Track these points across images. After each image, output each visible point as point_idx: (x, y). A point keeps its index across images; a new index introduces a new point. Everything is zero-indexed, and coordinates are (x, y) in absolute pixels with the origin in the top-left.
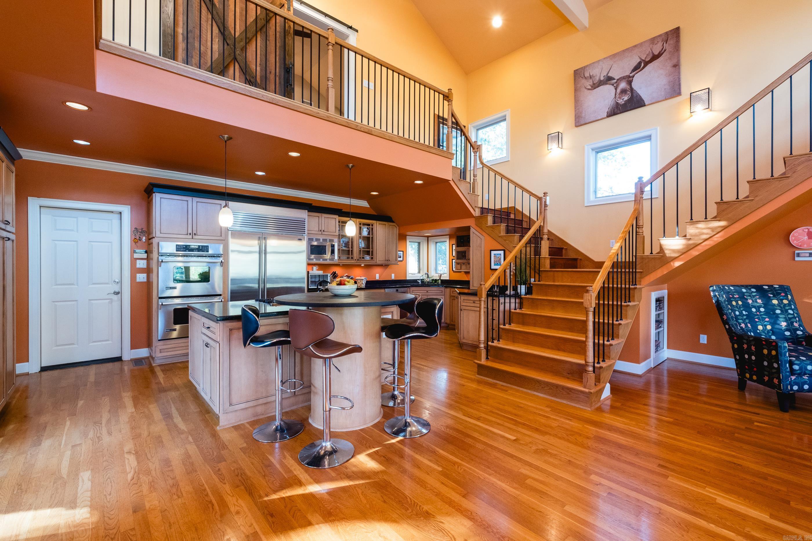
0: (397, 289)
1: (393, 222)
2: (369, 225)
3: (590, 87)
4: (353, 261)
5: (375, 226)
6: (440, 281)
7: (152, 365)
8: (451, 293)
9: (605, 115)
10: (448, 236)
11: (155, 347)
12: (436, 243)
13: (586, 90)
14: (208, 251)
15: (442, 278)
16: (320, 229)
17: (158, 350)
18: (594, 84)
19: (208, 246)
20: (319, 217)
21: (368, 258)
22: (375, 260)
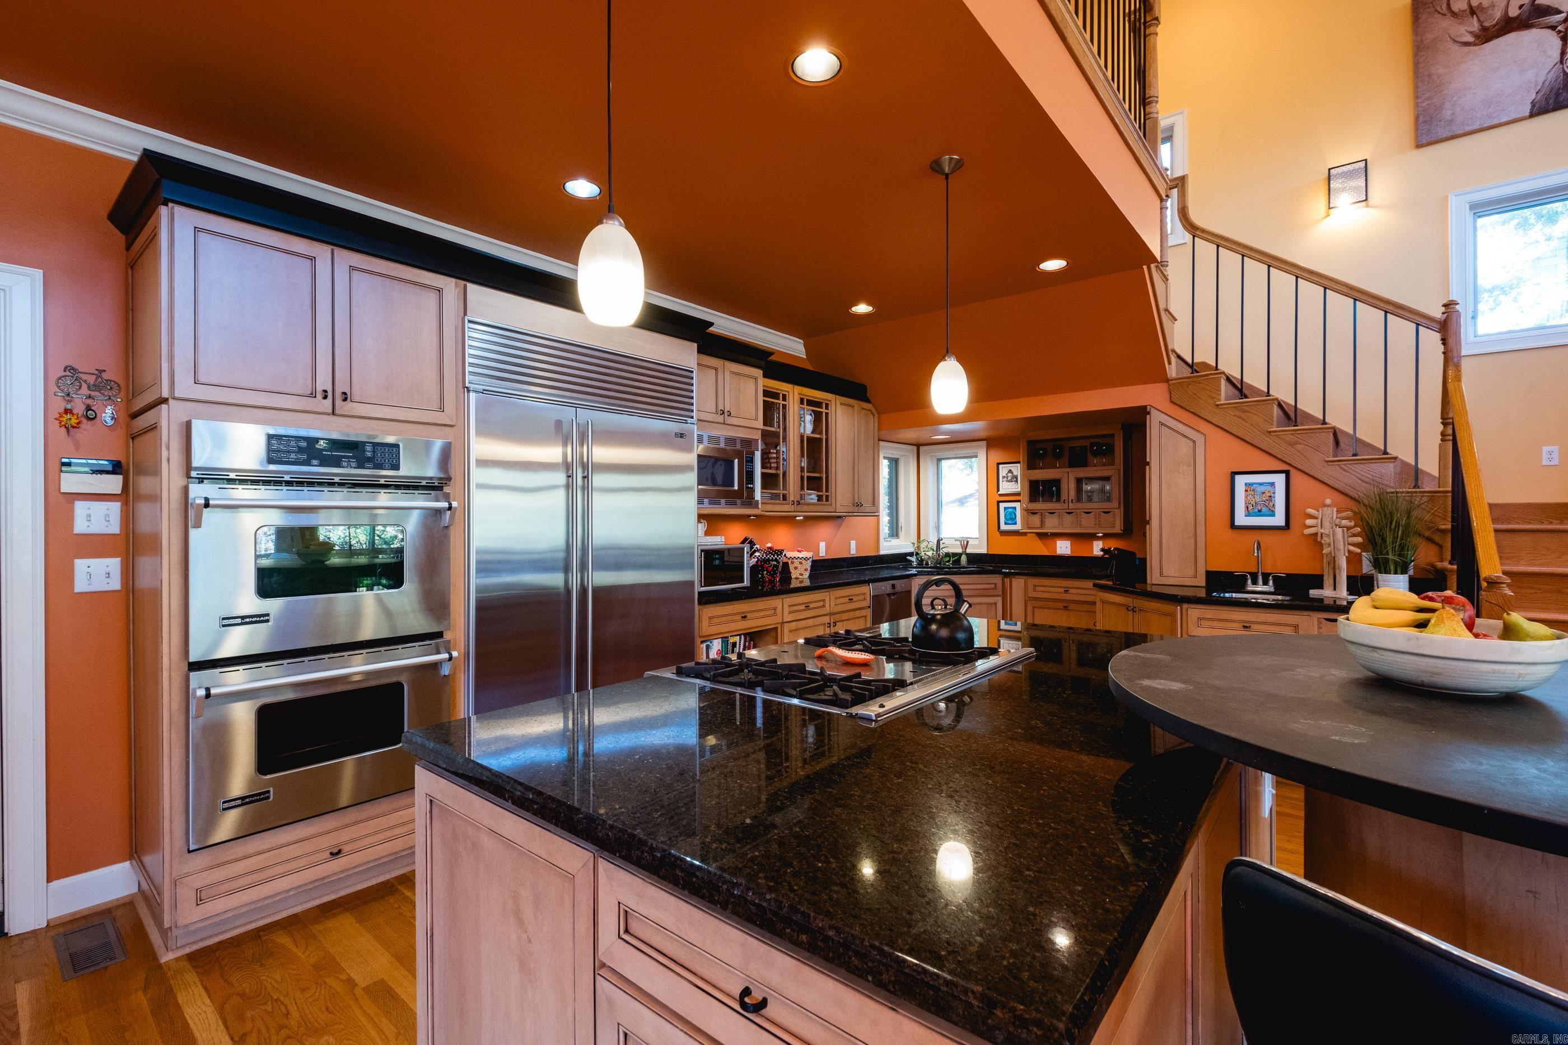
0: (893, 582)
1: (868, 401)
2: (818, 404)
3: (1470, 39)
4: (786, 508)
5: (832, 410)
6: (964, 559)
7: (155, 958)
8: (1030, 589)
9: (1526, 110)
10: (984, 443)
11: (175, 883)
12: (939, 460)
13: (1455, 47)
14: (396, 467)
15: (969, 551)
16: (721, 407)
17: (186, 894)
18: (1484, 29)
19: (397, 446)
20: (716, 369)
21: (812, 497)
22: (834, 502)
